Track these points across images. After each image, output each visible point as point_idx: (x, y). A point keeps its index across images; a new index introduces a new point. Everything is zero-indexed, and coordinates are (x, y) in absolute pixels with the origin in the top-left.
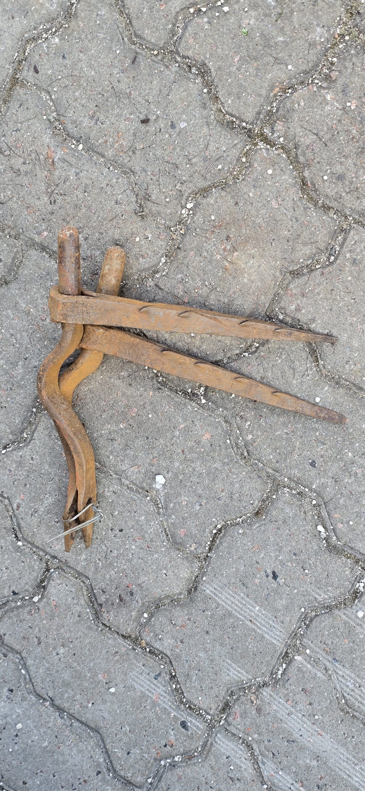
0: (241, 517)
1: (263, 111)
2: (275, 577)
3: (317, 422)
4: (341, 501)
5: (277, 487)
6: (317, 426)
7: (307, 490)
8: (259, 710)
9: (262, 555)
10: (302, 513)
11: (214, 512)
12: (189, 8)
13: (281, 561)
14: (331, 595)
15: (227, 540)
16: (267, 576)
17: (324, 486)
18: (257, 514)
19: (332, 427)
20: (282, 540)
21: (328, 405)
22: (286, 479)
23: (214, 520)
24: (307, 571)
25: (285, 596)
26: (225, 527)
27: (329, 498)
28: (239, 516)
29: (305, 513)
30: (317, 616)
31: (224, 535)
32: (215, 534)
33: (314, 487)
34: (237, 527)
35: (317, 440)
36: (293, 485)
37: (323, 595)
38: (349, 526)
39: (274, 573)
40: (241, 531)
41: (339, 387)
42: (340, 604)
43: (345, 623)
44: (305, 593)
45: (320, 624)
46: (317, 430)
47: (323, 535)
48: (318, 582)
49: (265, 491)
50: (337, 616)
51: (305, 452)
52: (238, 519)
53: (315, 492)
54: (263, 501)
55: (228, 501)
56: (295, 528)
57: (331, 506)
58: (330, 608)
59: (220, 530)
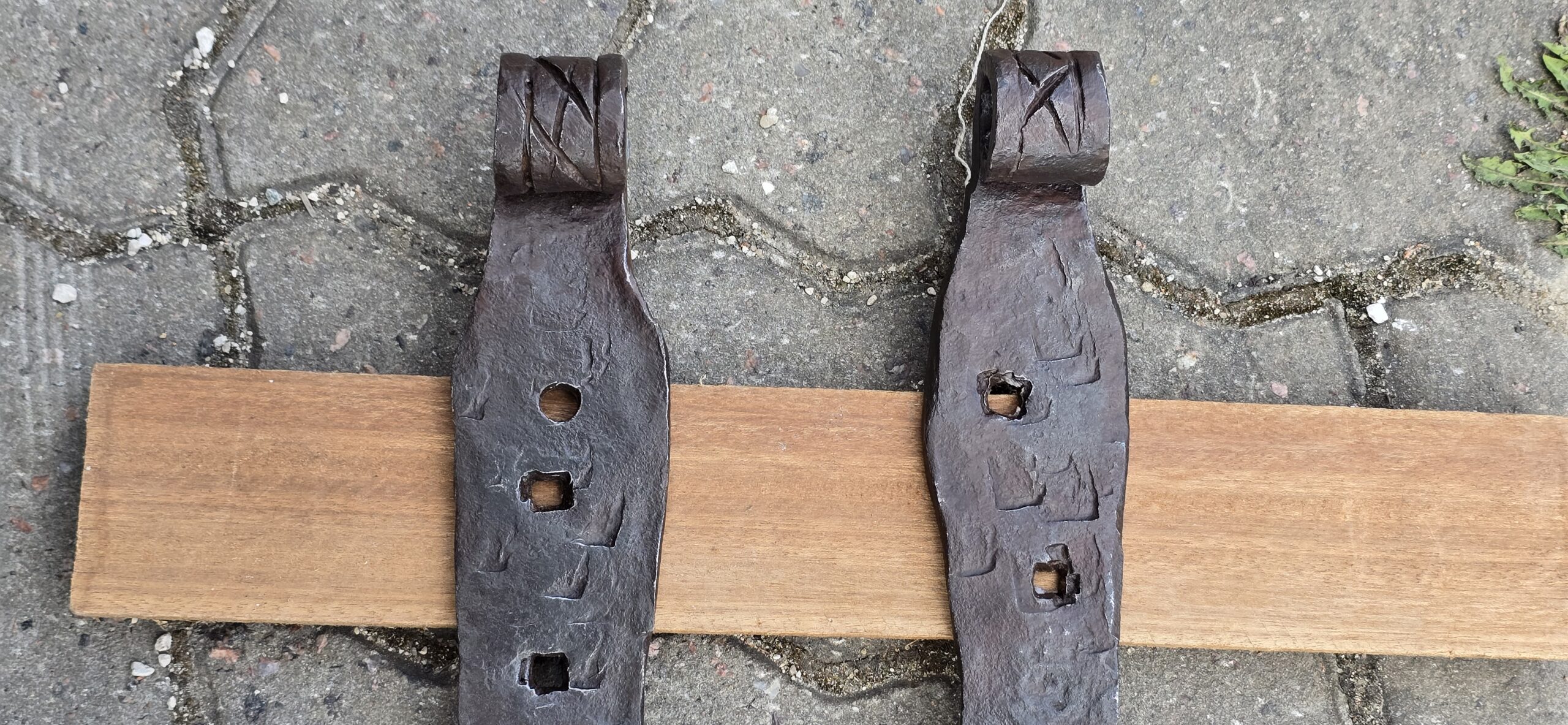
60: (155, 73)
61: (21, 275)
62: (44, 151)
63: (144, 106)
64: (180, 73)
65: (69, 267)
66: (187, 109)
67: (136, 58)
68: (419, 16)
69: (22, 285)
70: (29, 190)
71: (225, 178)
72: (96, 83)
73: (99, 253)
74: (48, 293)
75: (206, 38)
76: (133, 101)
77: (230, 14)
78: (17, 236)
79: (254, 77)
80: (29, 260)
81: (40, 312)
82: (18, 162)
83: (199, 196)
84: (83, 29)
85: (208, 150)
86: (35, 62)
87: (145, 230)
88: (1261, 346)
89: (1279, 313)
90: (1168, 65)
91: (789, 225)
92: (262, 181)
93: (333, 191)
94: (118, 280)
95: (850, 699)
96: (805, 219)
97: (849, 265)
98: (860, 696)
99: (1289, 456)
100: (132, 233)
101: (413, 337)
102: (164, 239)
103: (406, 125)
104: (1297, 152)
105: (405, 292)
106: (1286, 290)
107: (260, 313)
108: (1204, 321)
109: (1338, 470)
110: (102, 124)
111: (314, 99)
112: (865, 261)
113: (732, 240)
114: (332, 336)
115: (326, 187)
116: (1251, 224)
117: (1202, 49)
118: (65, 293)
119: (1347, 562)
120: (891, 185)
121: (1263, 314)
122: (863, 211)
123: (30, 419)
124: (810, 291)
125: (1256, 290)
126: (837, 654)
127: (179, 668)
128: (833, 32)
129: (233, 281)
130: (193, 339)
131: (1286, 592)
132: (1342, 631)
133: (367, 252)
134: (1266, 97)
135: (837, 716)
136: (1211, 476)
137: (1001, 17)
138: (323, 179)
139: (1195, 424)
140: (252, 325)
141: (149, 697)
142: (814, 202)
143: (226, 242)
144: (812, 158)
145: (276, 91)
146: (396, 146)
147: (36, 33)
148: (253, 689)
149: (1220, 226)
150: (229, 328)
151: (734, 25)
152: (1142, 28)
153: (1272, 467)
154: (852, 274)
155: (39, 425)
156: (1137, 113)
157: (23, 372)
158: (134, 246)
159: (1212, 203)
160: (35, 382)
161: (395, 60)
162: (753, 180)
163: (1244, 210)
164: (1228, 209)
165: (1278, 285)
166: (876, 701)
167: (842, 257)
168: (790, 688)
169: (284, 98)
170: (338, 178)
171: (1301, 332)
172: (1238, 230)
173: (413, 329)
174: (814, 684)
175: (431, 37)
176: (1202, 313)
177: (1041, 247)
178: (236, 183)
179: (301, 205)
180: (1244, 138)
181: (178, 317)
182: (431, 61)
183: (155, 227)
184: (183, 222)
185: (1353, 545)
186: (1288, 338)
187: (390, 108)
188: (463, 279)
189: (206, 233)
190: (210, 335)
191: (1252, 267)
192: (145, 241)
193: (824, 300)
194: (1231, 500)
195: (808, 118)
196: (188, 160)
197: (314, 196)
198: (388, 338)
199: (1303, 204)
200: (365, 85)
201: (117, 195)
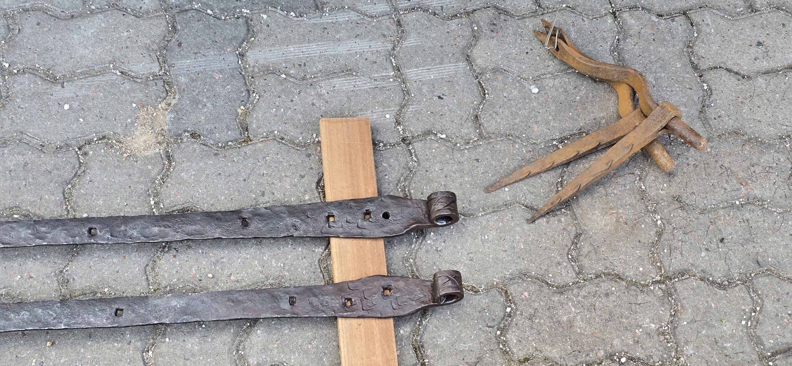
0: (482, 108)
1: (675, 293)
2: (440, 97)
3: (496, 179)
4: (448, 156)
5: (481, 136)
6: (494, 178)
7: (467, 147)
8: (384, 36)
9: (455, 101)
10: (458, 135)
11: (495, 99)
12: (761, 308)
13: (444, 106)
14: (408, 113)
15: (477, 93)
16: (443, 94)
17: (463, 155)
18: (477, 117)
19: (487, 183)
20: (454, 116)
21: (500, 192)
22: (481, 143)
23: (492, 96)
24: (429, 112)
25: (427, 93)
26: (484, 98)
27: (454, 152)
28: (484, 108)
29: (457, 137)
30: (404, 99)
31: (480, 94)
32: (485, 91)
33: (466, 151)
34: (479, 103)
35: (487, 172)
36: (475, 144)
37: (411, 110)
38: (433, 149)
39: (442, 99)
40: (475, 102)
41: (503, 204)
42: (400, 113)
43: (389, 107)
44: (419, 103)
45: (399, 96)
46: (492, 176)
47: (439, 135)
48: (420, 113)
49: (484, 129)
50: (396, 107)
51: (486, 162)
52: (482, 107)
53: (463, 149)
54: (480, 125)
55: (495, 110)
56: (454, 126)
57: (450, 150)
58: (402, 107)
59: (485, 95)
60: (435, 128)
61: (390, 109)
62: (416, 111)
63: (428, 127)
64: (435, 133)
65: (393, 117)
66: (429, 134)
67: (437, 125)
68: (455, 174)
69: (389, 109)
70: (407, 109)
71: (415, 142)
72: (431, 118)
73: (397, 122)
74: (387, 114)
75: (444, 136)
76: (429, 125)
77: (450, 140)
78: (398, 108)
79: (437, 145)
80: (394, 110)
81: (384, 113)
82: (413, 107)
83: (411, 138)
84: (442, 115)
85: (420, 138)
86: (434, 107)
87: (402, 129)
88: (407, 348)
89: (416, 352)
90: (470, 325)
91: (421, 247)
92: (416, 148)
93: (416, 161)
94: (392, 126)
95: (319, 266)
96: (423, 250)
97: (414, 260)
98: (320, 268)
99: (384, 345)
100: (401, 127)
101: (387, 177)
102: (401, 132)
103: (432, 173)
104: (454, 354)
105: (396, 175)
106: (422, 354)
107: (388, 150)
108: (412, 336)
109: (383, 356)
110: (423, 120)
111: (434, 156)
112: (415, 263)
113: (416, 236)
114: (385, 163)
115: (416, 160)
116: (436, 345)
117: (475, 332)
118: (388, 116)
119: (362, 359)
120: (433, 267)
121: (415, 348)
122: (427, 261)
123: (362, 113)
124: (407, 252)
125: (420, 347)
126: (329, 263)
127: (315, 142)
128: (466, 253)
129: (394, 145)
130: (381, 139)
131: (353, 346)
133: (403, 168)
134: (466, 347)
135: (316, 263)
136: (377, 328)
137: (475, 288)
138: (418, 159)
139: (388, 324)
140: (385, 149)
141: (310, 138)
142: (427, 251)
143: (402, 144)
144: (437, 251)
145: (435, 149)
146: (427, 171)
147: (440, 107)
148: (313, 155)
149: (434, 338)
150: (385, 145)
151: (464, 233)
152: (478, 318)
153: (381, 342)
154: (412, 261)
155: (361, 115)
156: (458, 318)
157: (372, 112)
158: (399, 127)
159: (439, 336)
160: (369, 113)
161: (445, 170)
162: (430, 239)
163: (439, 343)
164: (438, 340)
165: (422, 352)
166: (320, 271)
167: (416, 258)
168: (321, 254)
169: (434, 151)
170: (418, 162)
171: (412, 357)
172: (434, 342)
173: (389, 177)
174: (322, 258)
175: (451, 176)
176: (414, 335)
178: (414, 144)
179: (412, 156)
180: (456, 342)
181: (386, 136)
182: (446, 176)
183: (403, 131)
184: (405, 135)
185: (366, 360)
186: (410, 354)
187: (435, 170)
188: (401, 186)
189: (404, 140)
190: (383, 142)
191: (425, 345)
192: (400, 129)
193: (405, 255)
194: (372, 333)
195: (445, 249)
196: (418, 135)
197: (414, 158)
198: (386, 173)
199: (442, 356)
200: (439, 165)
201: (409, 124)
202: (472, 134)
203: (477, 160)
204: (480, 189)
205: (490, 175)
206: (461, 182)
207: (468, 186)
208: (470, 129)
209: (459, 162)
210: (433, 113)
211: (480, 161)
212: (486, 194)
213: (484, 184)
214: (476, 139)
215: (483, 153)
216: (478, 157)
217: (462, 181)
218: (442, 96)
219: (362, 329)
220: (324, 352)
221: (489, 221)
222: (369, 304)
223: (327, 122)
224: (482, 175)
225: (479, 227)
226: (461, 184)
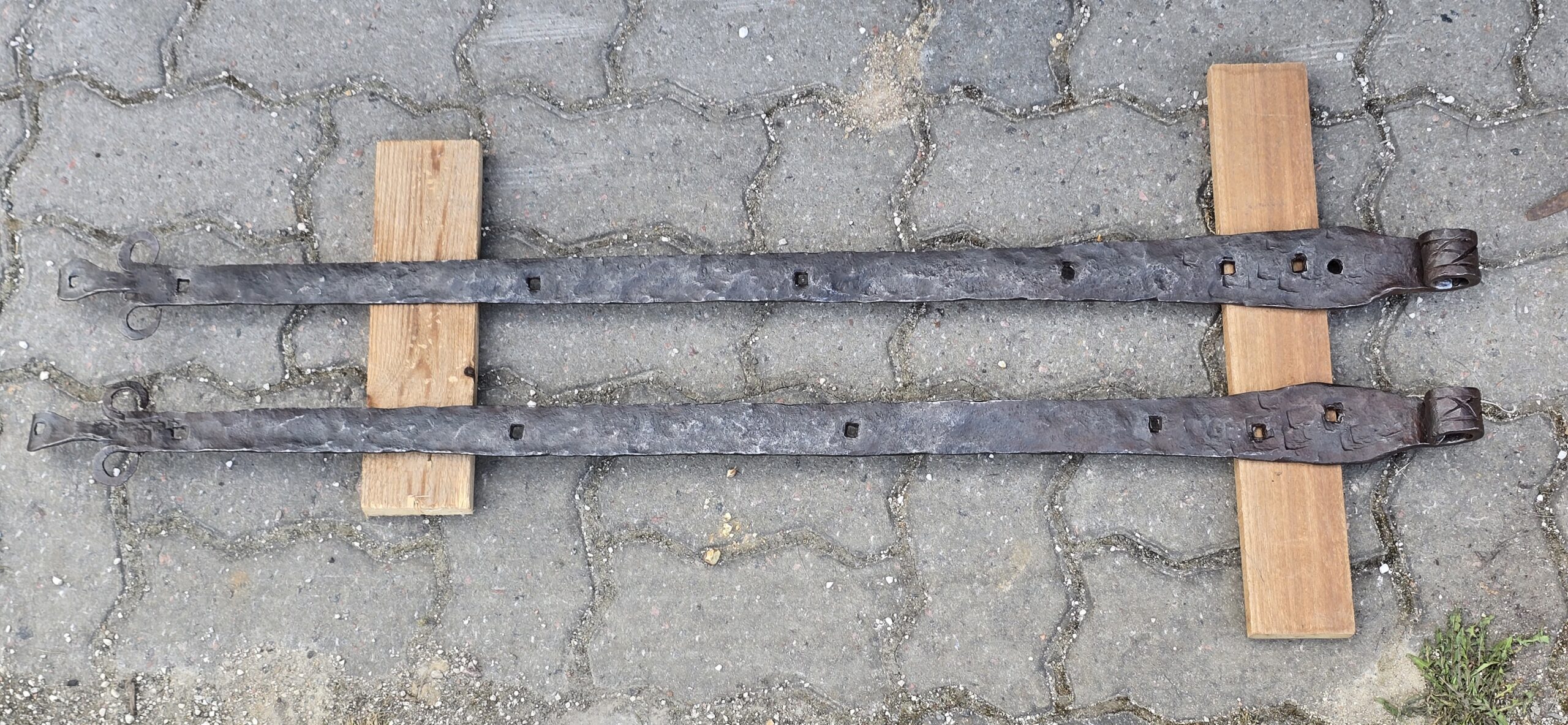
60: (1433, 82)
61: (1345, 41)
62: (1397, 45)
63: (1419, 79)
64: (1434, 92)
65: (1350, 58)
66: (1420, 95)
67: (1439, 75)
68: (1470, 178)
69: (1342, 42)
70: (1379, 42)
71: (1393, 111)
72: (1426, 61)
73: (1357, 68)
74: (1339, 51)
75: (1450, 100)
76: (1420, 75)
77: (1461, 108)
78: (1361, 39)
79: (1435, 118)
80: (1352, 44)
81: (1332, 49)
82: (1390, 36)
83: (1384, 102)
84: (1448, 55)
85: (1403, 103)
86: (1433, 39)
87: (1368, 84)
88: (1365, 519)
89: (1380, 527)
90: (1486, 480)
91: (1397, 325)
92: (1393, 124)
93: (1392, 151)
94: (1347, 75)
95: (1201, 354)
96: (1401, 331)
97: (1383, 350)
98: (1203, 359)
99: (1323, 514)
100: (1366, 79)
101: (1334, 183)
102: (1365, 90)
103: (1423, 176)
104: (1453, 535)
105: (1353, 179)
106: (1391, 531)
107: (1338, 127)
108: (1373, 496)
109: (1320, 535)
110: (1410, 65)
111: (1429, 141)
112: (1384, 356)
113: (1388, 303)
114: (1332, 153)
115: (1393, 148)
116: (1418, 515)
117: (1495, 495)
118: (1340, 56)
119: (1282, 538)
120: (1419, 366)
121: (1379, 519)
122: (1407, 354)
123: (1289, 49)
124: (1369, 335)
125: (1389, 518)
126: (1219, 349)
127: (1197, 108)
128: (1484, 340)
129: (1350, 116)
130: (1326, 104)
131: (1266, 513)
132: (1253, 536)
133: (1368, 164)
134: (1476, 523)
135: (1194, 349)
136: (1310, 483)
137: (1499, 410)
138: (1396, 147)
139: (1332, 476)
140: (1333, 125)
141: (1186, 99)
142: (1408, 335)
143: (1366, 113)
144: (1428, 333)
145: (1431, 126)
146: (1414, 172)
147: (1445, 38)
148: (1191, 133)
149: (1416, 502)
150: (1331, 116)
151: (1482, 301)
152: (1501, 469)
153: (1318, 507)
154: (1378, 351)
155: (1287, 52)
156: (1463, 467)
157: (1308, 46)
158: (1360, 79)
159: (1426, 499)
160: (1303, 50)
161: (1449, 170)
162: (1415, 310)
163: (1424, 512)
164: (1424, 506)
165: (1392, 528)
166: (1201, 363)
167: (1386, 346)
168: (1204, 330)
169: (1429, 130)
170: (1397, 152)
171: (1373, 536)
172: (1415, 510)
173: (1338, 182)
174: (1206, 340)
175: (1461, 183)
176: (1377, 496)
177: (1399, 425)
178: (1390, 114)
179: (1385, 139)
180: (1457, 513)
181: (1334, 98)
182: (1451, 184)
183: (1370, 87)
184: (1373, 97)
185: (1289, 541)
186: (1369, 530)
187: (1429, 169)
188: (1360, 200)
189: (1369, 106)
190: (1328, 110)
191: (1399, 516)
192: (1363, 84)
193: (1366, 340)
194: (1302, 491)
195: (1444, 331)
196: (1399, 97)
197: (1389, 144)
198: (1333, 174)
199: (1430, 538)
200: (1438, 159)
201: (1381, 73)
202: (1508, 96)
203: (1516, 151)
204: (1519, 212)
205: (1540, 183)
206: (1481, 196)
207: (1495, 205)
208: (1505, 86)
209: (1480, 155)
210: (1430, 49)
211: (1521, 152)
212: (1530, 222)
213: (1527, 201)
214: (1514, 107)
215: (1528, 135)
216: (1517, 145)
217: (1484, 193)
218: (1450, 16)
219: (1283, 483)
220: (1209, 518)
221: (1533, 277)
222: (1297, 438)
223: (1224, 73)
224: (1525, 182)
225: (1513, 289)
226: (1481, 201)
